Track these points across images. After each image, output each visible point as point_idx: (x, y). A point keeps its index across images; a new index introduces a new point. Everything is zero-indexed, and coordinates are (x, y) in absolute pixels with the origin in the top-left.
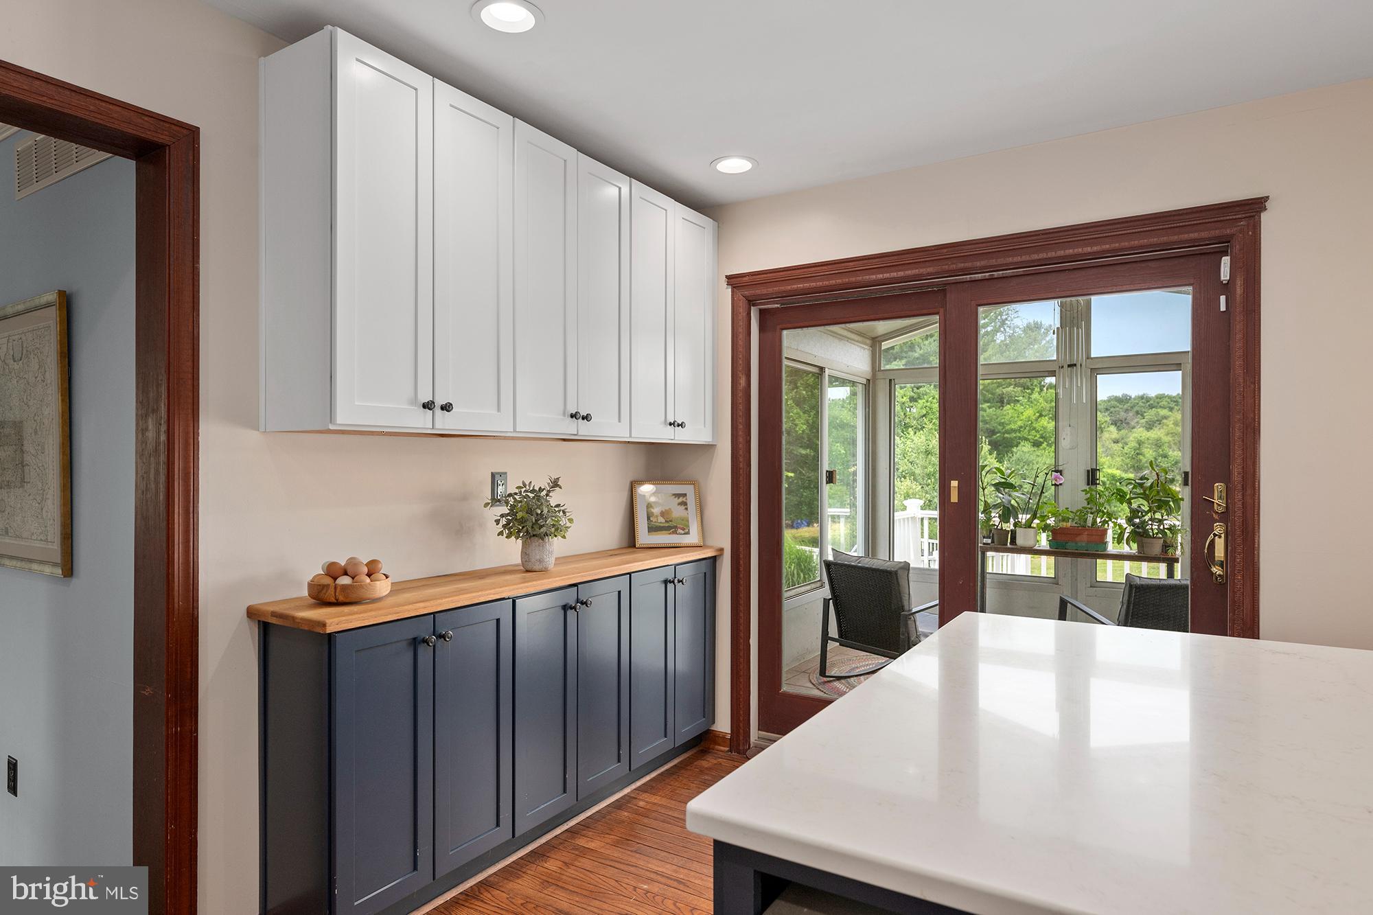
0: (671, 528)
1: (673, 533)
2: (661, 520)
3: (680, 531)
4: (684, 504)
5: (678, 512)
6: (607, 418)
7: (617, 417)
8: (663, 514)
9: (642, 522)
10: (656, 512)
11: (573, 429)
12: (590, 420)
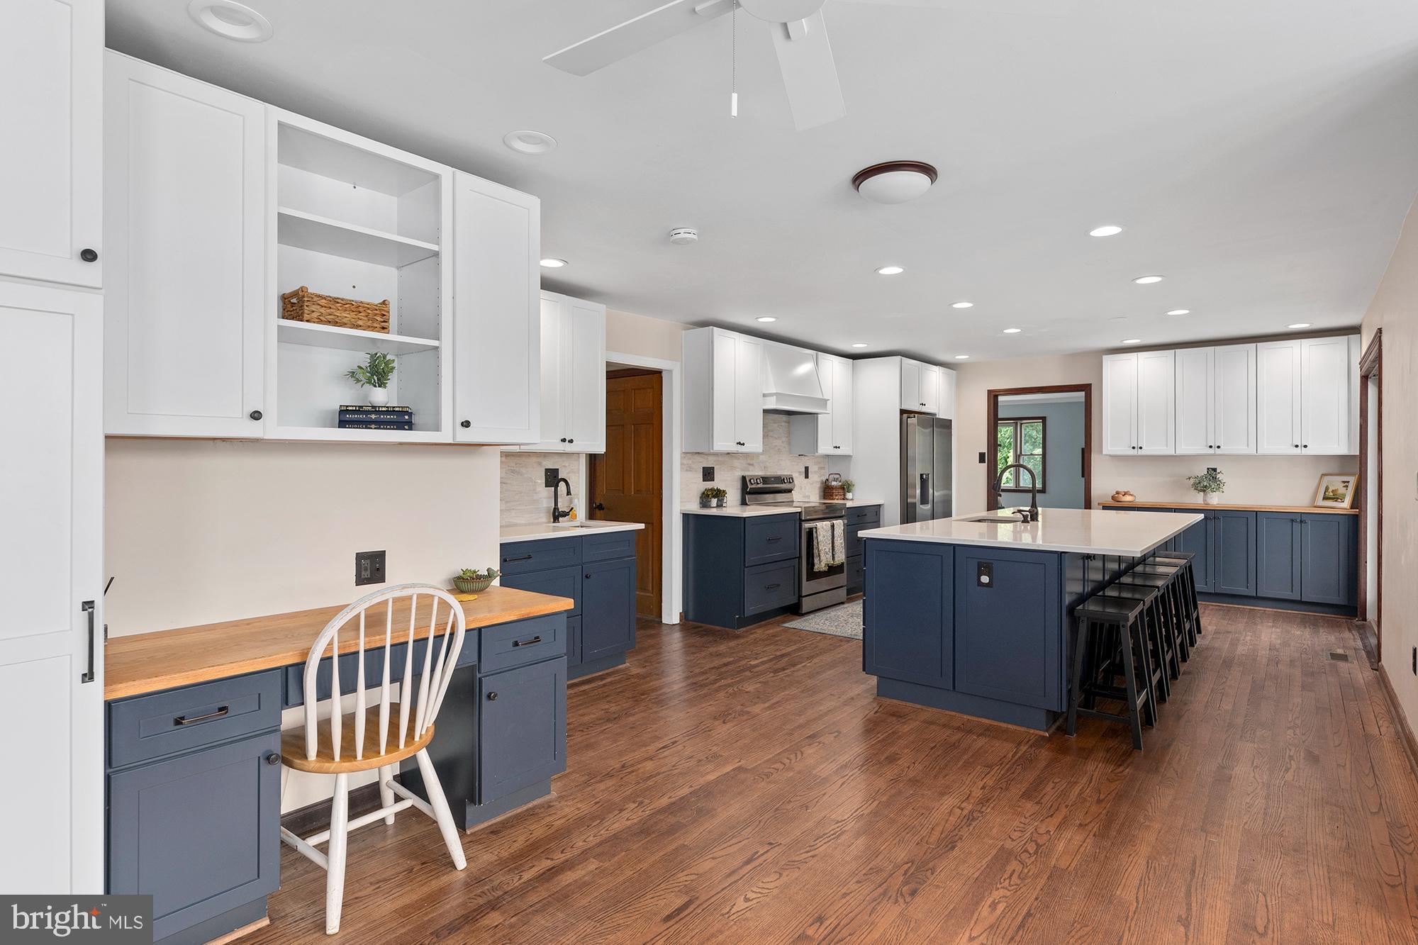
0: (1336, 498)
1: (1337, 501)
2: (1331, 494)
3: (1340, 500)
4: (1347, 486)
5: (1342, 491)
6: (1237, 446)
7: (1246, 444)
8: (1333, 491)
9: (1321, 495)
10: (1330, 490)
11: (1211, 451)
12: (1222, 447)
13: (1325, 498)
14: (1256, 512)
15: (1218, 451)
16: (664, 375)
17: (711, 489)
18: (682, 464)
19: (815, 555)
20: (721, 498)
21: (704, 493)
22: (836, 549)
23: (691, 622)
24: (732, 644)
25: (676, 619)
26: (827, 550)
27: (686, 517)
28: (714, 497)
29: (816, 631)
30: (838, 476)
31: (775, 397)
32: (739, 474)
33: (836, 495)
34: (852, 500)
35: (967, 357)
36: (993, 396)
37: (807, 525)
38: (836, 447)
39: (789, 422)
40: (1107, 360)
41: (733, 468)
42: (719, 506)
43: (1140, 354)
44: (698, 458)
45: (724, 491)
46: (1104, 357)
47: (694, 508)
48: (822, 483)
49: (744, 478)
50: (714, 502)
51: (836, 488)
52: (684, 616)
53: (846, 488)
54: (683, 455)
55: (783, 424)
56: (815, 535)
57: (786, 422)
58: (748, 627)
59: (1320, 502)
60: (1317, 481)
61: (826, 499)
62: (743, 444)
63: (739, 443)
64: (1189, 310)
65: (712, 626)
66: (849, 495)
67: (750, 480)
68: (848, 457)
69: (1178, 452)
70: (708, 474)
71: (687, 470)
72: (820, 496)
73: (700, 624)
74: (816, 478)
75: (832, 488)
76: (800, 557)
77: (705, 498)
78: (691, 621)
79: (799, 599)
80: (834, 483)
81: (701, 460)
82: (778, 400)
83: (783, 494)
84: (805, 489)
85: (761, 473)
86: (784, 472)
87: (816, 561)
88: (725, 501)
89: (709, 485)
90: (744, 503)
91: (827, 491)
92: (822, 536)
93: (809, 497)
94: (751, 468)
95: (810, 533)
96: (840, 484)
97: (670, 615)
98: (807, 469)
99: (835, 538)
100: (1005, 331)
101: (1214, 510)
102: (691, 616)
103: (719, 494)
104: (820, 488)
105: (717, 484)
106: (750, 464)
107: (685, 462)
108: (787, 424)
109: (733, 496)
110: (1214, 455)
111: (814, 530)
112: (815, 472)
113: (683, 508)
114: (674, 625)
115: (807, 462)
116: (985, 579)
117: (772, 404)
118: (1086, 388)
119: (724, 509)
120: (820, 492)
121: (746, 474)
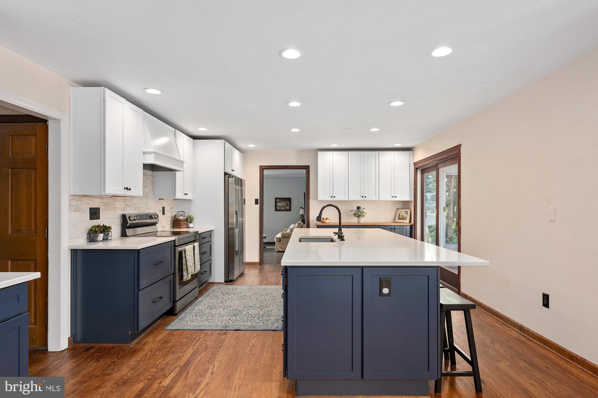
0: (403, 219)
1: (404, 220)
2: (401, 217)
3: (405, 219)
4: (407, 214)
5: (405, 215)
6: (371, 197)
7: (375, 196)
8: (402, 216)
9: (397, 217)
10: (401, 215)
11: (362, 199)
12: (366, 197)
13: (399, 219)
14: (379, 225)
15: (365, 199)
16: (50, 123)
17: (98, 226)
18: (70, 205)
19: (184, 270)
20: (106, 233)
21: (91, 230)
22: (196, 263)
23: (80, 344)
24: (133, 362)
25: (64, 345)
26: (192, 265)
27: (74, 252)
28: (101, 232)
29: (195, 328)
30: (183, 213)
31: (153, 155)
32: (120, 212)
33: (183, 225)
34: (192, 228)
35: (254, 146)
36: (262, 169)
37: (179, 249)
38: (186, 194)
39: (153, 176)
40: (320, 153)
41: (115, 208)
42: (105, 239)
43: (334, 152)
44: (86, 200)
45: (109, 227)
46: (318, 152)
47: (82, 243)
48: (172, 218)
49: (124, 216)
50: (101, 236)
51: (183, 220)
52: (73, 340)
53: (189, 220)
54: (72, 198)
55: (149, 177)
56: (184, 255)
57: (152, 176)
58: (139, 338)
59: (397, 220)
60: (395, 212)
61: (175, 228)
62: (130, 189)
63: (127, 189)
64: (379, 128)
65: (104, 345)
66: (191, 225)
67: (129, 218)
68: (190, 201)
69: (350, 199)
70: (94, 213)
71: (75, 211)
72: (171, 227)
73: (91, 345)
74: (169, 215)
75: (180, 221)
76: (174, 274)
77: (92, 235)
78: (80, 342)
79: (174, 304)
80: (181, 218)
81: (89, 201)
82: (156, 158)
83: (151, 227)
84: (163, 222)
85: (135, 212)
86: (151, 211)
87: (185, 273)
88: (110, 235)
89: (96, 222)
90: (124, 235)
91: (176, 222)
92: (189, 255)
93: (164, 227)
94: (128, 208)
95: (181, 253)
96: (185, 218)
97: (58, 343)
98: (163, 208)
99: (195, 256)
100: (292, 130)
101: (363, 225)
102: (79, 337)
103: (105, 230)
104: (171, 221)
105: (102, 221)
106: (127, 205)
107: (73, 203)
108: (152, 178)
109: (116, 231)
110: (363, 200)
111: (183, 252)
112: (168, 211)
113: (71, 244)
114: (62, 351)
115: (164, 204)
116: (386, 291)
117: (151, 160)
118: (307, 168)
119: (109, 242)
120: (171, 224)
121: (125, 213)
